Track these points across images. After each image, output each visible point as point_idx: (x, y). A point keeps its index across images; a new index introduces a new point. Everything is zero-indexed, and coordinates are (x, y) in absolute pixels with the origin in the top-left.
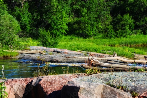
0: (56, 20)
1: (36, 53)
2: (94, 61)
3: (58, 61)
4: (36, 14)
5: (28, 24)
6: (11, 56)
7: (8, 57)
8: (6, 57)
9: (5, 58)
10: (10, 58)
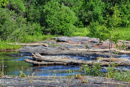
0: (126, 9)
1: (39, 45)
2: (36, 55)
3: (48, 54)
4: (109, 4)
5: (100, 14)
6: (14, 49)
7: (10, 49)
8: (9, 49)
9: (8, 51)
10: (13, 50)
